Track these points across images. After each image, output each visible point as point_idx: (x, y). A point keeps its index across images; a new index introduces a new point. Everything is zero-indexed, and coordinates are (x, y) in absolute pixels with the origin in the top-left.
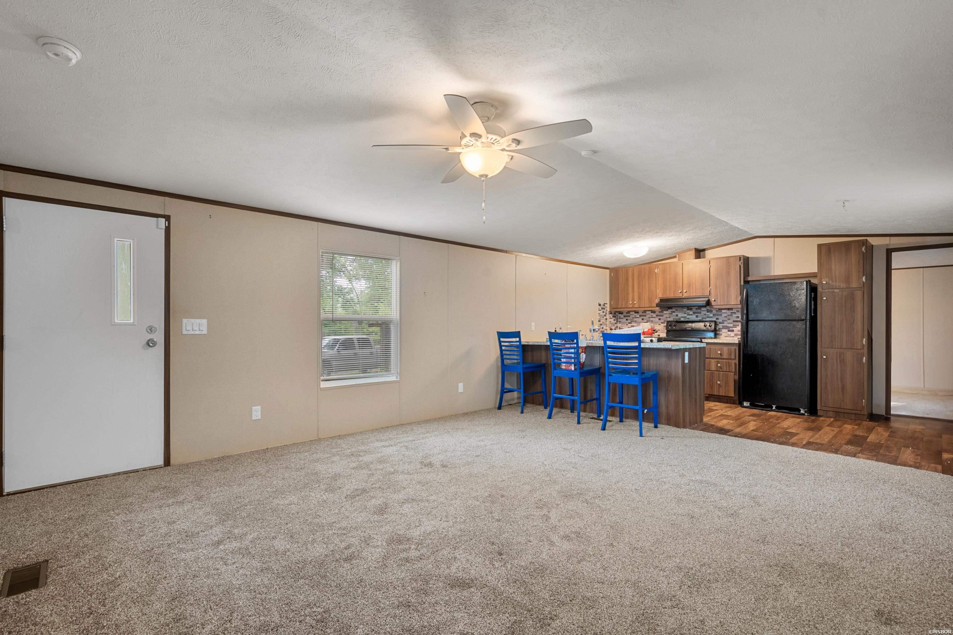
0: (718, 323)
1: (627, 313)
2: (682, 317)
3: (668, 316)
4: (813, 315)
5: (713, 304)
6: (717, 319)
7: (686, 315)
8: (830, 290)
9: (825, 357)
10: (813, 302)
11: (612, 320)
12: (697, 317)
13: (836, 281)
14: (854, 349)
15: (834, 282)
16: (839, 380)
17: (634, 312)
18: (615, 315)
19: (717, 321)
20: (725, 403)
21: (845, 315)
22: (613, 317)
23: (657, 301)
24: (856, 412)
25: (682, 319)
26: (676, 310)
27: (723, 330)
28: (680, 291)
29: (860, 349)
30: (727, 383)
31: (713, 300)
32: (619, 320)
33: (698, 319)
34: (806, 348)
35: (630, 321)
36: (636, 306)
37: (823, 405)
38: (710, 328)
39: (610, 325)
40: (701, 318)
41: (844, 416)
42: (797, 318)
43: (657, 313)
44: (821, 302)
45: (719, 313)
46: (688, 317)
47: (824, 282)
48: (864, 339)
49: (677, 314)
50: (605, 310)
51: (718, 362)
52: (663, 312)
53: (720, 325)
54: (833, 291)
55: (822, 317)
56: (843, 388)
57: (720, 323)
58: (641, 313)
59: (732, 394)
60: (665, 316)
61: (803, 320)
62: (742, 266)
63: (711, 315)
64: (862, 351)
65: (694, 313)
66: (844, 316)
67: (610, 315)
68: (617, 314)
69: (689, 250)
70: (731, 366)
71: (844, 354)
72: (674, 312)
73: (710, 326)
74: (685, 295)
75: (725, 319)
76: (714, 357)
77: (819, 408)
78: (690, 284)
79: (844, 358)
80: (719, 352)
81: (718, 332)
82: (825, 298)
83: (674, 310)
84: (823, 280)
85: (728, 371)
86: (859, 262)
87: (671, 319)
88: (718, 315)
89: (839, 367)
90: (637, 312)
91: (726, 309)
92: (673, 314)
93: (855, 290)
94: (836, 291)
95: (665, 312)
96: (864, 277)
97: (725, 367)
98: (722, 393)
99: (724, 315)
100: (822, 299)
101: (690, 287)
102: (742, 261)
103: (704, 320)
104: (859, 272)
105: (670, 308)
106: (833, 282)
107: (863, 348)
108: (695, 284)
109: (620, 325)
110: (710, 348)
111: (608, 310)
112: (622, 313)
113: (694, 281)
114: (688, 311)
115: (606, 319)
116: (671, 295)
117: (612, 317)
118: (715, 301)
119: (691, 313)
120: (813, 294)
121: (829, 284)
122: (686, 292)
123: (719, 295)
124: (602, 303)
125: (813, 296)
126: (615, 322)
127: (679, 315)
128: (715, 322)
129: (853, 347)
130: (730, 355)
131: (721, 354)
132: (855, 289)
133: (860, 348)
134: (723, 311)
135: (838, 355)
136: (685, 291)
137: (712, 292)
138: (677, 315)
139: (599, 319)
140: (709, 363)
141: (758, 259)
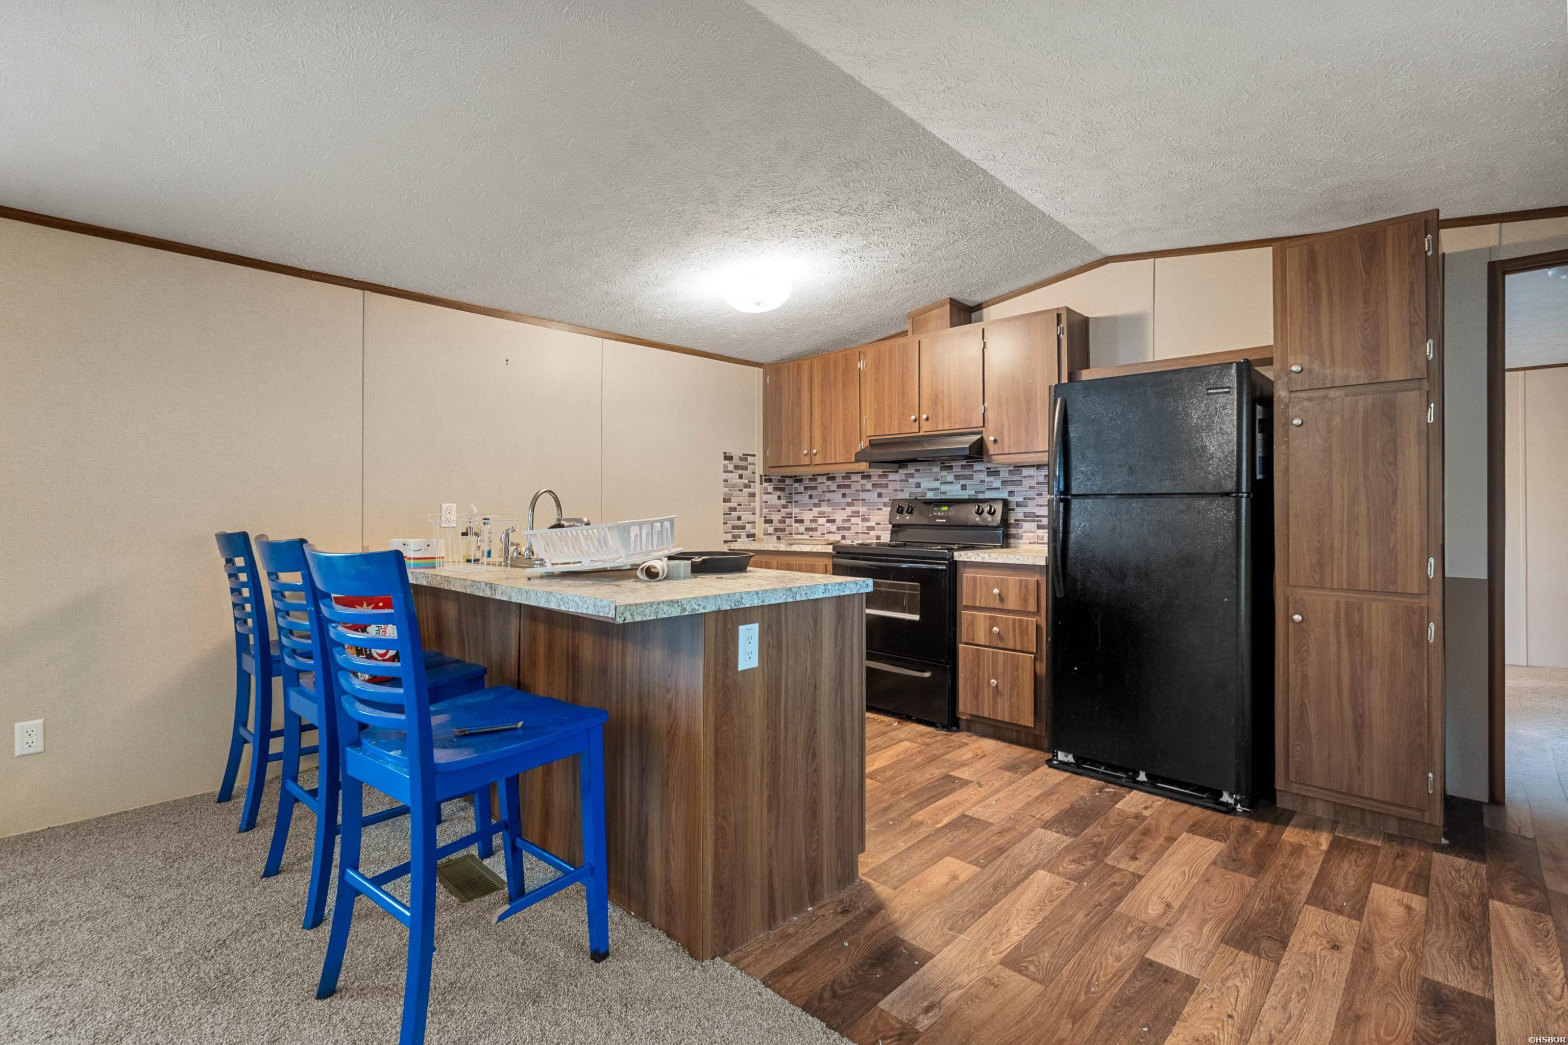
0: (1013, 506)
1: (810, 480)
2: (929, 490)
3: (898, 486)
4: (1259, 477)
5: (991, 452)
6: (1011, 493)
7: (937, 484)
8: (1315, 394)
9: (1297, 618)
10: (1259, 436)
11: (773, 499)
12: (964, 487)
13: (1333, 363)
14: (1396, 593)
15: (1328, 362)
16: (1346, 694)
17: (825, 477)
18: (781, 485)
19: (1011, 499)
20: (1011, 742)
21: (1366, 477)
22: (775, 489)
23: (864, 444)
24: (1405, 812)
25: (930, 495)
26: (917, 470)
27: (1025, 524)
28: (913, 417)
29: (1419, 595)
30: (1015, 683)
31: (992, 438)
32: (795, 497)
33: (965, 495)
34: (1238, 588)
35: (816, 501)
36: (818, 460)
37: (1292, 777)
38: (989, 518)
39: (765, 511)
40: (972, 492)
41: (1363, 822)
42: (1208, 489)
43: (875, 479)
44: (1287, 432)
45: (1015, 478)
46: (944, 488)
47: (1295, 368)
48: (1432, 560)
49: (918, 480)
50: (749, 472)
51: (993, 622)
52: (886, 476)
53: (1018, 509)
54: (1325, 397)
55: (1287, 483)
56: (1360, 726)
57: (1018, 504)
58: (839, 480)
59: (1028, 720)
60: (892, 486)
61: (1227, 494)
62: (1064, 338)
63: (997, 484)
64: (1423, 602)
65: (957, 477)
66: (1361, 479)
67: (765, 484)
68: (788, 481)
69: (938, 305)
70: (1027, 634)
71: (1360, 609)
72: (912, 476)
73: (990, 513)
74: (926, 428)
75: (1032, 494)
76: (983, 605)
77: (1279, 784)
78: (937, 397)
79: (1361, 619)
80: (996, 591)
81: (1013, 531)
82: (1297, 422)
83: (913, 471)
84: (1291, 359)
85: (1018, 648)
86: (1412, 292)
87: (905, 495)
88: (1013, 483)
89: (1345, 654)
90: (831, 478)
91: (1034, 466)
92: (910, 480)
93: (1398, 391)
94: (1333, 393)
95: (892, 477)
96: (1431, 341)
97: (1011, 636)
98: (1003, 715)
99: (1026, 483)
100: (1288, 423)
101: (936, 404)
102: (1064, 324)
103: (980, 496)
104: (1412, 325)
105: (902, 463)
106: (1323, 363)
107: (1428, 592)
108: (950, 396)
109: (797, 510)
110: (975, 579)
111: (759, 470)
112: (800, 481)
113: (946, 390)
114: (944, 473)
115: (753, 495)
116: (893, 429)
117: (770, 489)
118: (995, 441)
119: (950, 478)
120: (1259, 408)
121: (1311, 371)
122: (927, 419)
123: (1006, 426)
124: (737, 453)
125: (1259, 416)
126: (783, 502)
127: (923, 485)
128: (1006, 503)
129: (1391, 588)
130: (1025, 600)
131: (1001, 598)
132: (1396, 386)
133: (1416, 591)
134: (1026, 472)
135: (1342, 611)
136: (924, 416)
137: (990, 416)
138: (918, 485)
139: (725, 494)
140: (972, 624)
141: (1111, 321)
